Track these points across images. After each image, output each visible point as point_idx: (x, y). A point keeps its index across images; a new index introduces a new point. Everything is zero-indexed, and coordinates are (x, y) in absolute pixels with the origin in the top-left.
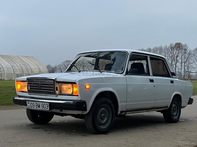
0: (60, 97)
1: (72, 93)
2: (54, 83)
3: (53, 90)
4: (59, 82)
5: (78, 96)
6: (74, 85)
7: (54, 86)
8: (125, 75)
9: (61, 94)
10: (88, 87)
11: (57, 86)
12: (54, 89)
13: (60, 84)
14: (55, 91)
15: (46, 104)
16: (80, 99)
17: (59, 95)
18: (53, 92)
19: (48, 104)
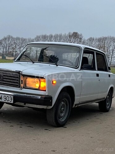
0: (24, 91)
1: (39, 88)
2: (20, 76)
3: (18, 83)
4: (24, 76)
5: (45, 91)
6: (42, 80)
7: (19, 79)
8: (80, 70)
9: (25, 87)
10: (54, 82)
11: (22, 80)
12: (19, 81)
13: (25, 77)
14: (19, 84)
15: (9, 96)
16: (47, 94)
17: (24, 88)
18: (18, 85)
19: (12, 97)
